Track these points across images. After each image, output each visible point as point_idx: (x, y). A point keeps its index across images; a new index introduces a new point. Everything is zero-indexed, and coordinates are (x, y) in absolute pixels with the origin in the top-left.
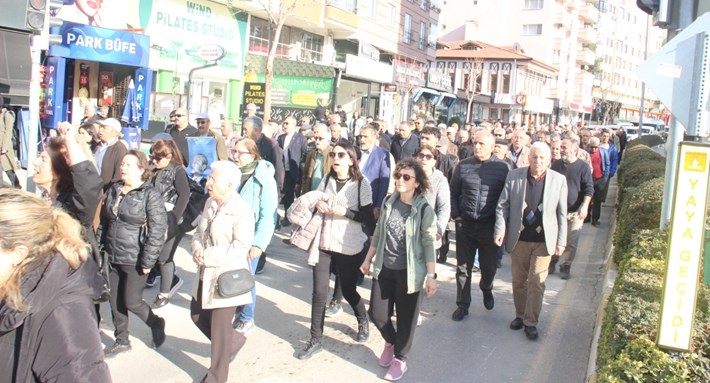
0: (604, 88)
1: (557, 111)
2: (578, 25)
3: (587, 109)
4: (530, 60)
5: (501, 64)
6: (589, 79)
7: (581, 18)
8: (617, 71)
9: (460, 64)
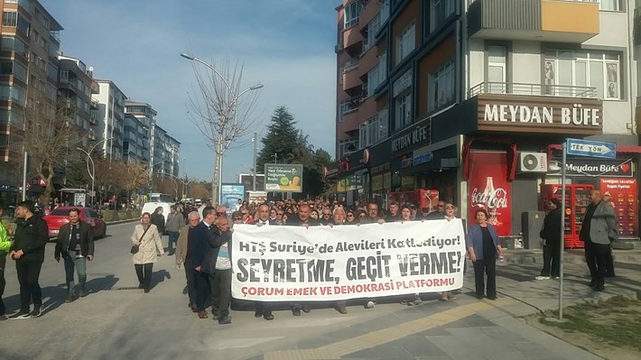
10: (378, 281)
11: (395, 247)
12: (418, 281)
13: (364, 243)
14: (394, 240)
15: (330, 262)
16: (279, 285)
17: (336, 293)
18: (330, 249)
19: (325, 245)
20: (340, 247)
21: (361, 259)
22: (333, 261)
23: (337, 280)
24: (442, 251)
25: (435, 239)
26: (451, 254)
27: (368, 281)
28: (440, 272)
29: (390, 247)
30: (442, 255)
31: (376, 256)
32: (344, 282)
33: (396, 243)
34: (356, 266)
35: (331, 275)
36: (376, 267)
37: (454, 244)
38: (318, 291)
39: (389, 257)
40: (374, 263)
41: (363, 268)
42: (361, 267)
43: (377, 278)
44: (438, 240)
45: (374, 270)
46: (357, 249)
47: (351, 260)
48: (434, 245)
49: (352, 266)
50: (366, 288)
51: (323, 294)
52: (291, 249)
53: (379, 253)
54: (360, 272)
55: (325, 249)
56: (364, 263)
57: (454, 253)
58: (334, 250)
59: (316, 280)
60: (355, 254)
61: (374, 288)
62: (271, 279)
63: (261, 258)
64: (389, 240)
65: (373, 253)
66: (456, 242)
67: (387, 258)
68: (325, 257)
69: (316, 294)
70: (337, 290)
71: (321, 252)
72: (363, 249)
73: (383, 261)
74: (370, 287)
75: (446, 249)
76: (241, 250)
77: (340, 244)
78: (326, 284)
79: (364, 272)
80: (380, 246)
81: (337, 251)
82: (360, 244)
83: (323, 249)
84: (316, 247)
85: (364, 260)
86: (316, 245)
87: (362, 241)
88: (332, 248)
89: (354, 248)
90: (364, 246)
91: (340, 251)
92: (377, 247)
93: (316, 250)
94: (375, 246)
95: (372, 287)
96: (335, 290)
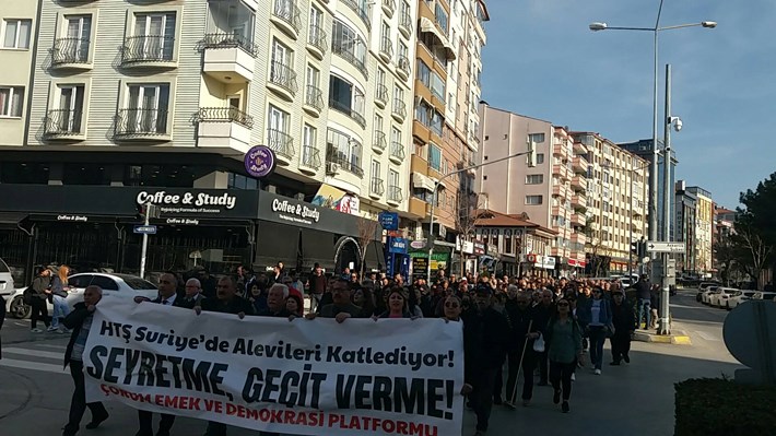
0: (594, 243)
1: (558, 266)
2: (571, 194)
3: (581, 264)
4: (537, 227)
5: (513, 230)
6: (582, 238)
7: (572, 187)
8: (604, 228)
9: (502, 230)
11: (338, 360)
12: (366, 420)
13: (284, 346)
14: (339, 349)
16: (146, 391)
17: (228, 412)
18: (223, 347)
19: (216, 338)
20: (241, 346)
21: (273, 373)
22: (224, 367)
23: (230, 396)
24: (417, 375)
25: (407, 353)
26: (434, 383)
28: (409, 411)
29: (329, 360)
30: (418, 383)
31: (301, 373)
33: (340, 355)
34: (263, 383)
35: (220, 386)
36: (297, 389)
37: (441, 364)
38: (202, 405)
39: (324, 377)
40: (295, 384)
41: (276, 387)
42: (270, 387)
44: (411, 355)
46: (269, 355)
47: (254, 372)
48: (404, 362)
49: (255, 381)
51: (209, 409)
52: (166, 340)
53: (308, 367)
54: (267, 393)
55: (214, 345)
56: (277, 381)
57: (439, 383)
58: (231, 348)
61: (289, 417)
62: (134, 380)
63: (126, 346)
64: (330, 348)
65: (297, 366)
66: (446, 361)
67: (320, 377)
69: (198, 408)
70: (232, 409)
71: (209, 348)
72: (280, 356)
73: (310, 383)
74: (283, 416)
75: (426, 373)
76: (103, 333)
77: (241, 341)
78: (213, 397)
79: (275, 395)
80: (313, 356)
81: (235, 352)
82: (274, 348)
83: (211, 345)
84: (202, 341)
85: (279, 376)
86: (202, 337)
87: (281, 343)
88: (227, 346)
89: (264, 353)
90: (284, 353)
91: (239, 352)
92: (307, 359)
93: (202, 346)
94: (304, 356)
95: (287, 417)
96: (228, 409)
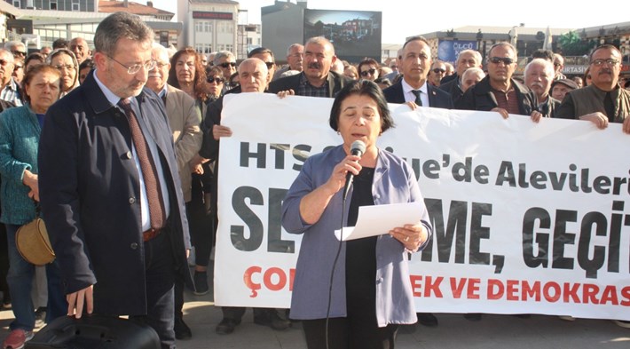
10: (604, 277)
13: (578, 173)
15: (482, 210)
17: (491, 297)
18: (481, 174)
19: (469, 161)
20: (509, 174)
21: (565, 216)
22: (488, 210)
23: (499, 262)
27: (577, 275)
31: (608, 214)
32: (516, 269)
34: (551, 231)
35: (485, 246)
36: (604, 241)
38: (445, 287)
40: (601, 232)
41: (571, 238)
42: (563, 238)
43: (603, 272)
45: (599, 251)
46: (557, 187)
49: (537, 229)
50: (569, 292)
51: (457, 293)
53: (618, 205)
55: (466, 172)
56: (573, 228)
58: (493, 176)
59: (444, 258)
60: (552, 200)
61: (590, 294)
65: (601, 204)
68: (471, 193)
69: (439, 294)
70: (496, 289)
71: (458, 178)
72: (574, 188)
73: (625, 230)
74: (580, 293)
77: (506, 165)
78: (468, 270)
79: (571, 251)
80: (625, 188)
81: (499, 183)
82: (563, 176)
83: (462, 172)
84: (446, 165)
85: (575, 220)
86: (446, 158)
87: (573, 167)
88: (487, 173)
89: (549, 183)
90: (578, 182)
91: (506, 183)
92: (617, 191)
93: (446, 173)
94: (611, 188)
95: (586, 294)
96: (490, 289)
